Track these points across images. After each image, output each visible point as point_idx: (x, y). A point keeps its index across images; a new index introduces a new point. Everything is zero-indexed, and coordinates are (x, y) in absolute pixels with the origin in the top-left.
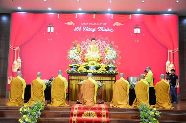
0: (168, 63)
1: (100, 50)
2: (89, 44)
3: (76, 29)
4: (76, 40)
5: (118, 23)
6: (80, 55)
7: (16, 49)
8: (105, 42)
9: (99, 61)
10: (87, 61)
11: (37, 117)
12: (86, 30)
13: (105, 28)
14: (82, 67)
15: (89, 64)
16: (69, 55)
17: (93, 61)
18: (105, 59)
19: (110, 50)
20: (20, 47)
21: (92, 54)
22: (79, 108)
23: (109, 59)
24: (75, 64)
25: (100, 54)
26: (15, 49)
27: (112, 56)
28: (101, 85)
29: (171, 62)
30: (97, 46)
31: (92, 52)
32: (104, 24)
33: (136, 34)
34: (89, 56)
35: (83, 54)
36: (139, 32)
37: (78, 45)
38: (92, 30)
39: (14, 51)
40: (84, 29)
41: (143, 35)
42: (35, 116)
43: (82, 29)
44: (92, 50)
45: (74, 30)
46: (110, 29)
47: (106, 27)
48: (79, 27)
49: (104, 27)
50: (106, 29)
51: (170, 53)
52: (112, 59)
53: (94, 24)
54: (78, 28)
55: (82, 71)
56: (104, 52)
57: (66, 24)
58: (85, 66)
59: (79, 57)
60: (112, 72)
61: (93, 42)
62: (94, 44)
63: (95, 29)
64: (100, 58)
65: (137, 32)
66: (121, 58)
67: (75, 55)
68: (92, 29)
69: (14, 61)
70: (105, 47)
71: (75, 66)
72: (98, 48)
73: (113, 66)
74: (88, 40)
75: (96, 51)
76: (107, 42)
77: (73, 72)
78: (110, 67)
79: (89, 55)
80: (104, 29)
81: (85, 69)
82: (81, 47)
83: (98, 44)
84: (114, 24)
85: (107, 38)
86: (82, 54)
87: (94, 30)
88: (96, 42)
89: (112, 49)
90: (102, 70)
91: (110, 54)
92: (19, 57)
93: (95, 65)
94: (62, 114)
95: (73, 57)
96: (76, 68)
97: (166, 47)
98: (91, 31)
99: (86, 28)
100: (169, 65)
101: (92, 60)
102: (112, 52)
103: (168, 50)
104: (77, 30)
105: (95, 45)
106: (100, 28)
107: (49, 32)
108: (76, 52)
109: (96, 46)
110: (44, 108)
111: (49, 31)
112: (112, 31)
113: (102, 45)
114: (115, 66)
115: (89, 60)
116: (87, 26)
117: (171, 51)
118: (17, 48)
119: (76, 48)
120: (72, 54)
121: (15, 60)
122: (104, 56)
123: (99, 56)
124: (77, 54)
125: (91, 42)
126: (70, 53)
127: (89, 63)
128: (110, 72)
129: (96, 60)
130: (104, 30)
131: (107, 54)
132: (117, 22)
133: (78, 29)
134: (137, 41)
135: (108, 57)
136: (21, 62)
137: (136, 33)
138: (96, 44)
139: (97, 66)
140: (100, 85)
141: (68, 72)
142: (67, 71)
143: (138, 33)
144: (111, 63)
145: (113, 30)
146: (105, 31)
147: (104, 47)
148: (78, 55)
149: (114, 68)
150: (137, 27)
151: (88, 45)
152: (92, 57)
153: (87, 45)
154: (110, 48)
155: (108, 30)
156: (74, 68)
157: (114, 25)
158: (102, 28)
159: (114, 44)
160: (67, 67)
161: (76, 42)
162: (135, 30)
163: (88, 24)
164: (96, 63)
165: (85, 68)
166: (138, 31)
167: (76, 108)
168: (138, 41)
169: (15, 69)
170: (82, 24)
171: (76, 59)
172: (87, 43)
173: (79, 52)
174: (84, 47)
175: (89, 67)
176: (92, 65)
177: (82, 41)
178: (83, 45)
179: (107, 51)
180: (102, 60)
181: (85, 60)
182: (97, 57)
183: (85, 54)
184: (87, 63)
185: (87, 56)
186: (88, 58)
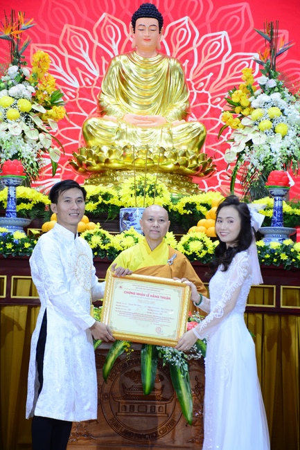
1: (191, 97)
4: (21, 17)
6: (55, 128)
8: (224, 34)
9: (185, 175)
10: (104, 173)
15: (121, 193)
17: (146, 170)
18: (229, 157)
19: (265, 98)
21: (141, 121)
23: (253, 158)
24: (22, 191)
25: (196, 126)
27: (279, 136)
30: (173, 62)
31: (134, 108)
34: (121, 134)
35: (73, 118)
37: (38, 54)
44: (133, 92)
52: (277, 159)
59: (45, 141)
60: (286, 249)
61: (146, 33)
62: (147, 53)
64: (192, 153)
67: (17, 127)
70: (229, 77)
71: (23, 206)
72: (176, 82)
73: (287, 208)
74: (104, 15)
75: (166, 98)
76: (239, 37)
77: (9, 246)
79: (116, 125)
81: (96, 227)
82: (60, 70)
83: (177, 49)
86: (62, 123)
88: (163, 38)
89: (279, 89)
91: (266, 124)
93: (160, 202)
96: (27, 222)
102: (275, 112)
105: (155, 58)
108: (26, 105)
109: (164, 65)
113: (205, 60)
115: (116, 165)
119: (26, 71)
123: (190, 138)
124: (32, 116)
125: (129, 36)
127: (117, 187)
128: (272, 252)
129: (170, 167)
131: (245, 121)
135: (250, 143)
139: (172, 206)
144: (278, 190)
147: (216, 71)
148: (39, 123)
152: (138, 142)
153: (101, 56)
154: (263, 80)
156: (13, 219)
164: (165, 188)
165: (92, 217)
171: (27, 150)
172: (96, 43)
173: (48, 108)
174: (80, 72)
175: (122, 212)
176: (140, 198)
177: (66, 27)
178: (70, 52)
179: (244, 103)
180: (205, 165)
181: (88, 165)
182: (171, 140)
183: (90, 122)
184: (105, 183)
185: (103, 133)
186: (110, 152)
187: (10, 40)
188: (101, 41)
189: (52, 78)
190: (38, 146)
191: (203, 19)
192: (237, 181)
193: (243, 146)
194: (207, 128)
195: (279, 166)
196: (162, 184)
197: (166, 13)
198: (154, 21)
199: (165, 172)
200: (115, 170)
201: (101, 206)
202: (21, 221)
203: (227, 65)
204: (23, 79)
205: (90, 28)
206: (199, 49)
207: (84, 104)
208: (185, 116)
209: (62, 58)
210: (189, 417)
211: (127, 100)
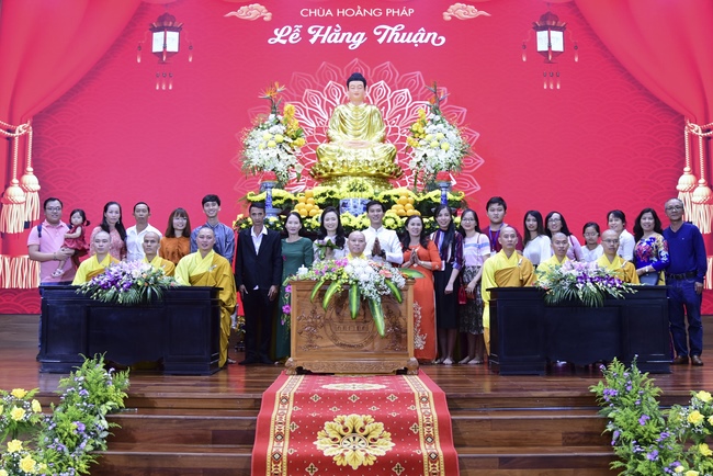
0: (685, 180)
1: (387, 129)
2: (337, 101)
3: (279, 37)
4: (277, 84)
5: (463, 8)
6: (298, 151)
7: (17, 133)
8: (406, 91)
9: (384, 178)
10: (330, 178)
11: (86, 446)
12: (323, 41)
13: (407, 30)
14: (309, 205)
15: (341, 190)
16: (248, 153)
17: (358, 175)
18: (412, 165)
19: (433, 127)
20: (32, 125)
21: (354, 144)
22: (301, 398)
23: (428, 167)
24: (276, 192)
25: (390, 145)
26: (14, 132)
27: (443, 150)
28: (402, 282)
29: (698, 177)
30: (374, 108)
32: (404, 12)
33: (545, 53)
34: (341, 153)
35: (311, 146)
36: (558, 45)
37: (288, 106)
38: (348, 41)
39: (10, 140)
40: (315, 34)
41: (576, 60)
42: (78, 443)
43: (305, 36)
44: (349, 127)
45: (269, 41)
46: (429, 35)
47: (411, 26)
48: (290, 29)
49: (403, 27)
50: (411, 34)
51: (693, 138)
52: (444, 166)
53: (359, 12)
54: (287, 30)
55: (308, 220)
56: (403, 139)
57: (234, 17)
58: (322, 200)
59: (293, 160)
61: (356, 91)
62: (357, 102)
63: (363, 35)
64: (387, 164)
65: (550, 47)
66: (482, 161)
67: (274, 152)
68: (350, 34)
69: (8, 184)
70: (411, 117)
71: (278, 201)
72: (376, 120)
73: (450, 196)
74: (330, 82)
75: (370, 129)
76: (416, 92)
78: (435, 200)
79: (337, 148)
80: (404, 34)
82: (303, 117)
83: (377, 101)
84: (445, 13)
85: (418, 73)
86: (305, 150)
87: (357, 40)
88: (368, 94)
89: (442, 121)
90: (402, 217)
91: (434, 143)
92: (30, 169)
93: (366, 195)
94: (213, 431)
95: (267, 158)
96: (280, 211)
97: (677, 113)
98: (345, 44)
99: (323, 32)
100: (692, 191)
101: (351, 172)
102: (441, 136)
103: (684, 124)
104: (284, 42)
105: (363, 105)
106: (384, 30)
107: (160, 54)
108: (280, 138)
109: (369, 109)
110: (124, 398)
111: (161, 50)
112: (438, 41)
114: (458, 199)
115: (338, 173)
116: (325, 22)
117: (697, 129)
118: (20, 130)
119: (280, 117)
120: (264, 146)
121: (15, 181)
122: (405, 156)
123: (386, 154)
124: (283, 145)
125: (346, 94)
126: (250, 142)
127: (339, 187)
129: (373, 172)
130: (402, 41)
131: (421, 142)
132: (458, 5)
133: (287, 38)
134: (551, 87)
135: (425, 156)
136: (38, 187)
137: (546, 49)
138: (367, 101)
139: (375, 198)
140: (396, 284)
141: (244, 226)
142: (239, 224)
143: (554, 49)
144: (443, 184)
145: (443, 39)
146: (408, 41)
147: (403, 113)
148: (289, 149)
149: (455, 207)
150: (549, 24)
151: (333, 108)
152: (352, 158)
153: (329, 107)
154: (432, 116)
155: (420, 40)
156: (270, 210)
157: (447, 16)
158: (395, 29)
159: (451, 101)
160: (239, 206)
161: (279, 90)
162: (542, 36)
163: (329, 12)
164: (370, 186)
165: (321, 206)
166: (551, 41)
167: (285, 400)
168: (555, 86)
169: (14, 220)
170: (305, 13)
171: (281, 167)
172: (326, 99)
173: (294, 139)
174: (316, 117)
175: (341, 203)
176: (353, 193)
177: (307, 90)
178: (309, 106)
179: (420, 131)
180: (396, 171)
181: (320, 174)
182: (374, 156)
183: (321, 146)
184: (331, 185)
185: (330, 153)
186: (333, 165)
187: (271, 99)
188: (328, 98)
189: (297, 122)
190: (288, 163)
191: (393, 82)
192: (419, 182)
193: (420, 158)
194: (398, 149)
195: (444, 170)
196: (368, 184)
197: (369, 78)
198: (361, 83)
199: (370, 176)
200: (337, 176)
201: (328, 199)
202: (275, 210)
203: (409, 109)
204: (279, 122)
205: (322, 90)
206: (391, 100)
207: (318, 137)
208: (383, 140)
209: (304, 110)
210: (382, 333)
211: (345, 133)
